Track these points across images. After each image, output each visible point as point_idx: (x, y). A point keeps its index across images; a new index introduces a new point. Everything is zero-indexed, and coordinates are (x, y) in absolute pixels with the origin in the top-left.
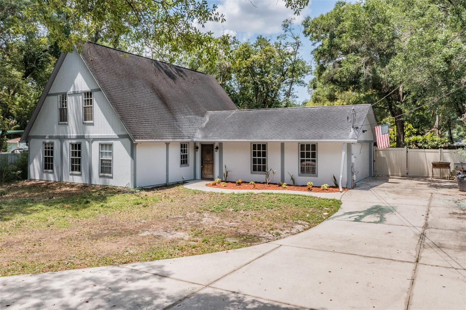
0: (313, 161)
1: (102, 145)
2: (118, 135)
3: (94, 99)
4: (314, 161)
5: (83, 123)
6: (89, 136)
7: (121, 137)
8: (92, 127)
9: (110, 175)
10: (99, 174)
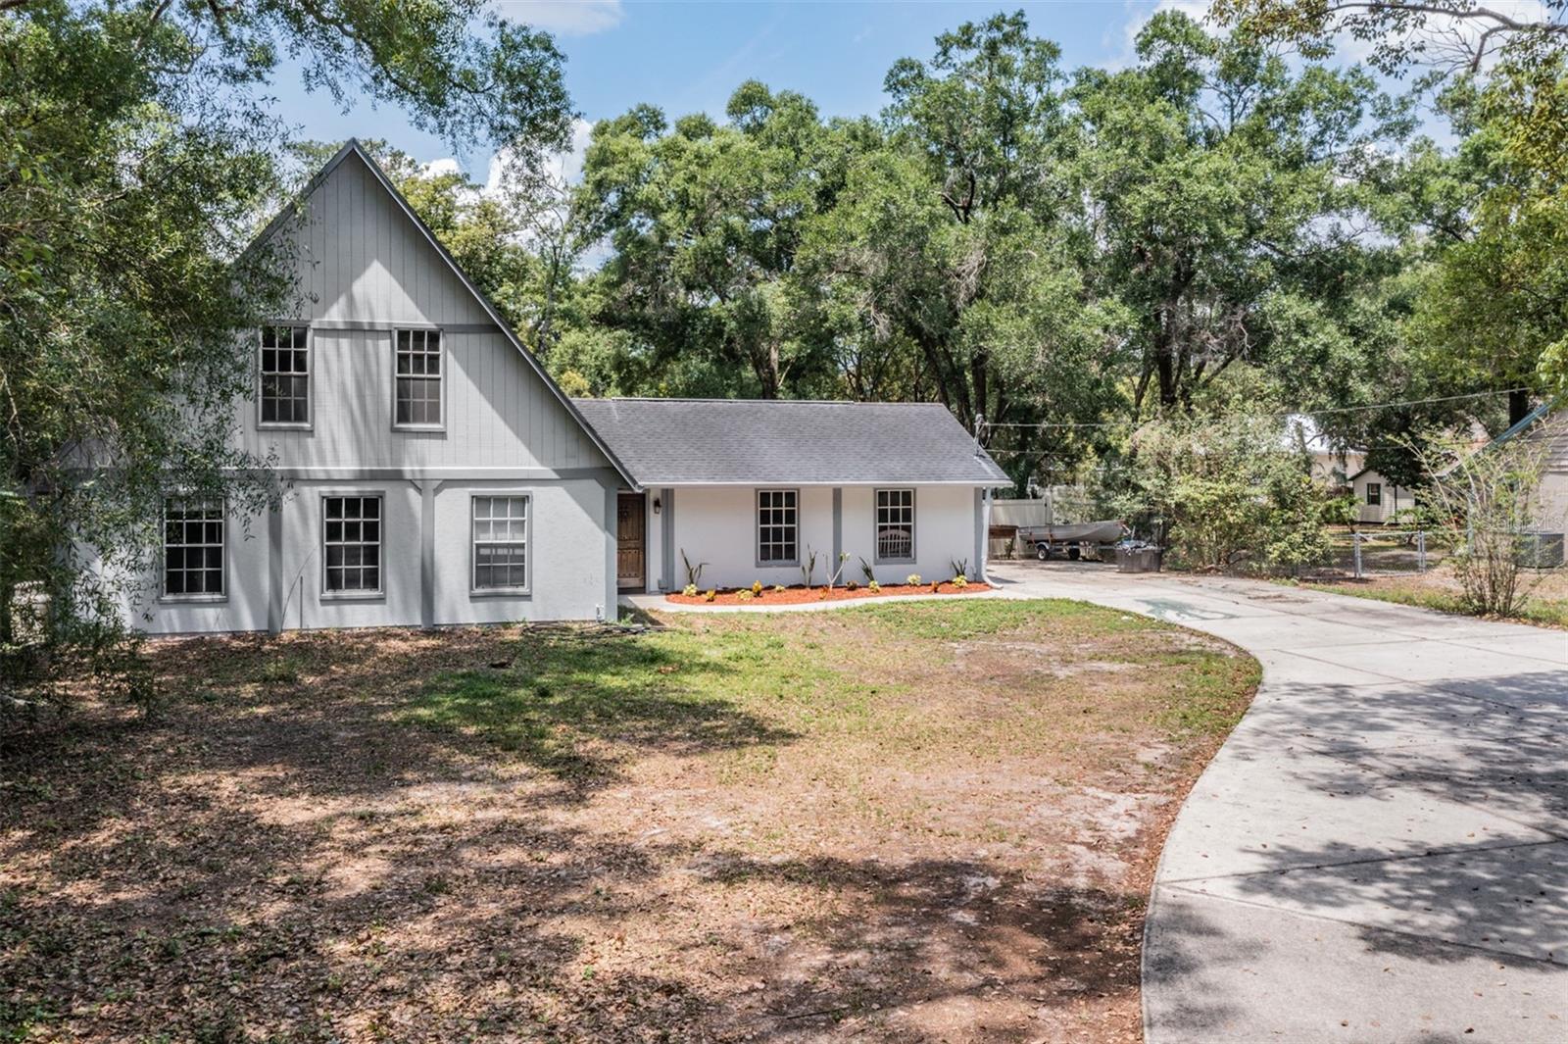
0: (905, 528)
1: (480, 501)
2: (556, 471)
3: (450, 356)
4: (908, 529)
5: (394, 430)
6: (422, 471)
7: (566, 476)
8: (435, 443)
9: (521, 590)
10: (471, 588)
